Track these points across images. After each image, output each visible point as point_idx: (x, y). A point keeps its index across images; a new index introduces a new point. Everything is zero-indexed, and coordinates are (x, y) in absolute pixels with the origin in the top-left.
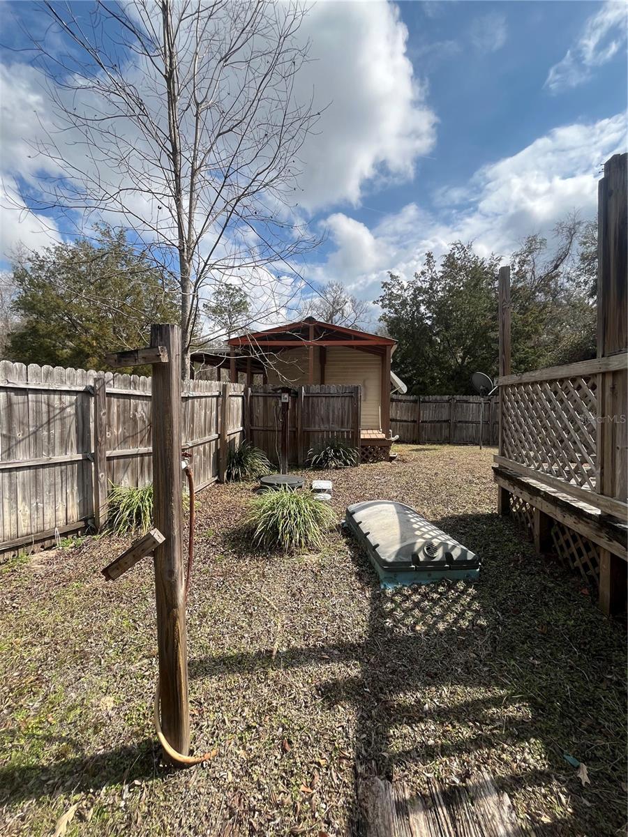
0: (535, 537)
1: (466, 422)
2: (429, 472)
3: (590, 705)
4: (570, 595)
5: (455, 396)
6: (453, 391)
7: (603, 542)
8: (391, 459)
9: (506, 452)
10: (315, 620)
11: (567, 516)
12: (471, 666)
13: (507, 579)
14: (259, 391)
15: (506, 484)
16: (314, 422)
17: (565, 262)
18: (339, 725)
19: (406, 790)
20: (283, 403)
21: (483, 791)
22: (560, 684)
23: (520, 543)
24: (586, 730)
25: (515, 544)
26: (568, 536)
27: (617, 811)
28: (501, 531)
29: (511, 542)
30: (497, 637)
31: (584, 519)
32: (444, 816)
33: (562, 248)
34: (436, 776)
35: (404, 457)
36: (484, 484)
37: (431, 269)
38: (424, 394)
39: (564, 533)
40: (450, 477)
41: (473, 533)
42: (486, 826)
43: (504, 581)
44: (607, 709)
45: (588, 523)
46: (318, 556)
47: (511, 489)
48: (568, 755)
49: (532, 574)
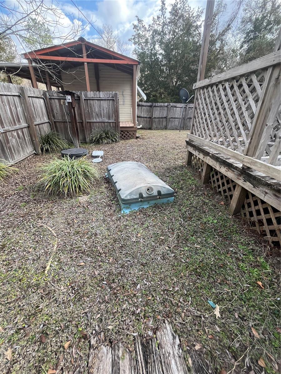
0: (202, 177)
1: (175, 118)
2: (155, 144)
3: (222, 268)
4: (216, 206)
5: (170, 103)
6: (169, 101)
7: (240, 182)
8: (137, 138)
9: (194, 132)
10: (80, 239)
11: (222, 167)
12: (165, 255)
13: (187, 200)
14: (54, 95)
15: (191, 149)
16: (93, 117)
17: (234, 22)
18: (84, 312)
19: (120, 349)
20: (69, 103)
21: (165, 337)
22: (209, 258)
23: (195, 179)
24: (220, 284)
25: (193, 180)
26: (219, 176)
27: (233, 331)
28: (186, 174)
29: (190, 179)
30: (180, 234)
31: (232, 169)
32: (141, 362)
33: (234, 12)
34: (139, 334)
35: (143, 136)
36: (180, 149)
37: (164, 15)
38: (155, 103)
39: (217, 175)
40: (164, 146)
41: (173, 176)
42: (164, 362)
43: (185, 201)
44: (230, 269)
45: (234, 171)
46: (88, 196)
47: (194, 152)
48: (210, 301)
49: (199, 196)
